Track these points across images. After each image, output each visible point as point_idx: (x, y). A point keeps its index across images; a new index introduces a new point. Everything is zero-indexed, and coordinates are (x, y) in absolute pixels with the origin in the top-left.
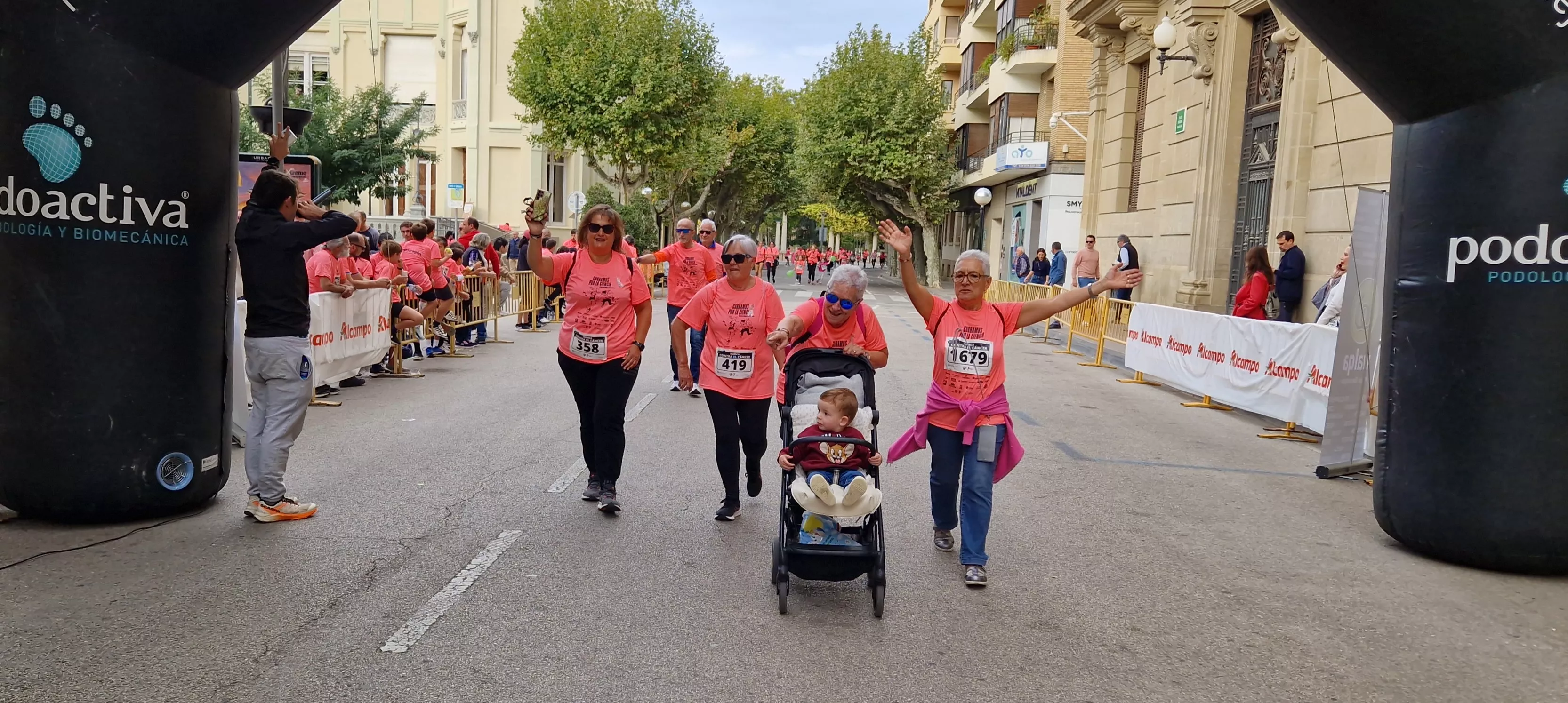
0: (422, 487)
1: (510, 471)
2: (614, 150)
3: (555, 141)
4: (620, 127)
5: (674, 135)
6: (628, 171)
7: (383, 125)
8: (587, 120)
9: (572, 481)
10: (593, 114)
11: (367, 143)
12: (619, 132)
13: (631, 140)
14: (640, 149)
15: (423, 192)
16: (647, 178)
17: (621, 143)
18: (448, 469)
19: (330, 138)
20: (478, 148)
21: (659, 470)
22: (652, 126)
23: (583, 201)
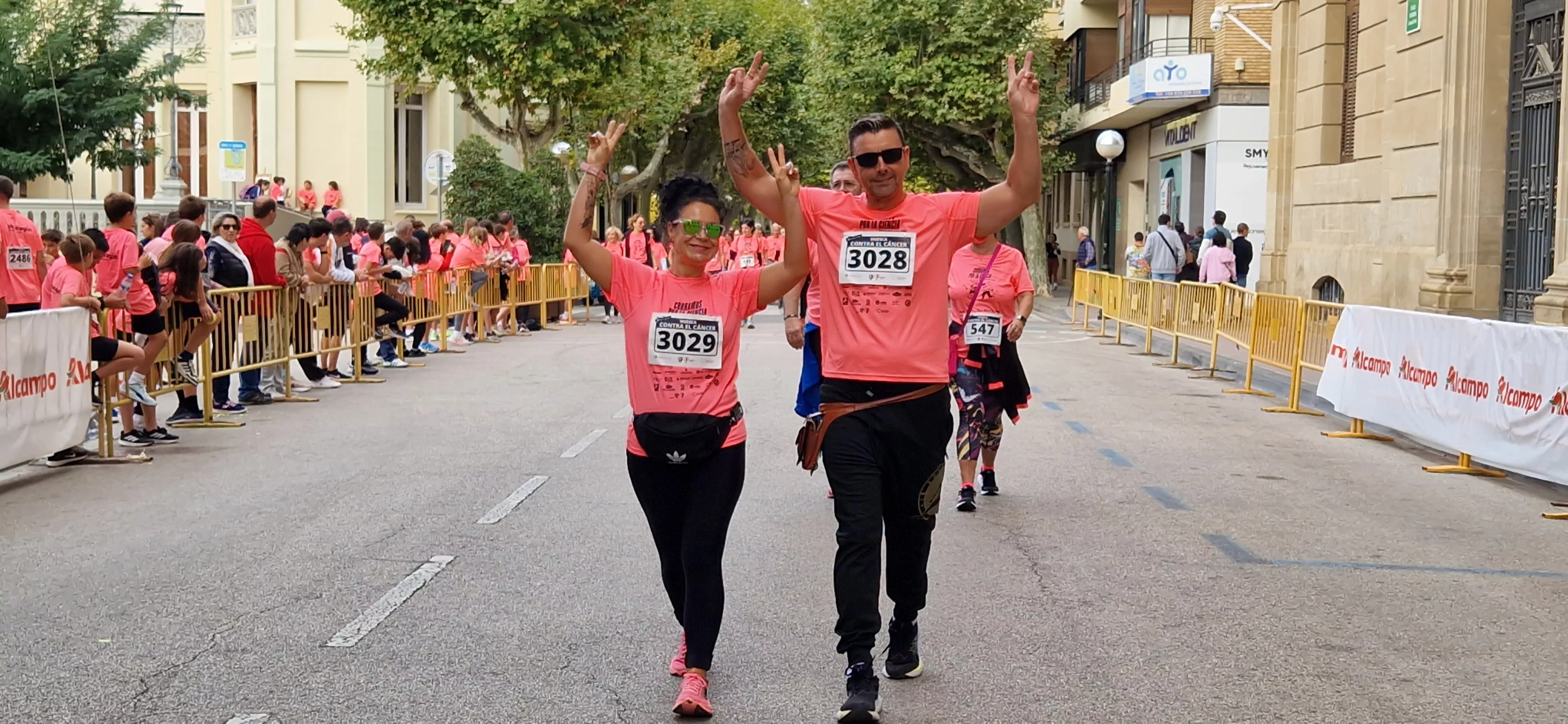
0: (107, 644)
1: (267, 614)
2: (501, 81)
3: (405, 68)
4: (511, 43)
5: (603, 55)
6: (528, 116)
7: (109, 47)
8: (456, 32)
9: (374, 626)
10: (465, 22)
11: (80, 77)
12: (508, 51)
13: (529, 63)
14: (545, 78)
15: (185, 161)
16: (560, 128)
17: (514, 69)
18: (158, 613)
19: (17, 71)
20: (276, 83)
21: (530, 602)
22: (566, 40)
23: (450, 166)
